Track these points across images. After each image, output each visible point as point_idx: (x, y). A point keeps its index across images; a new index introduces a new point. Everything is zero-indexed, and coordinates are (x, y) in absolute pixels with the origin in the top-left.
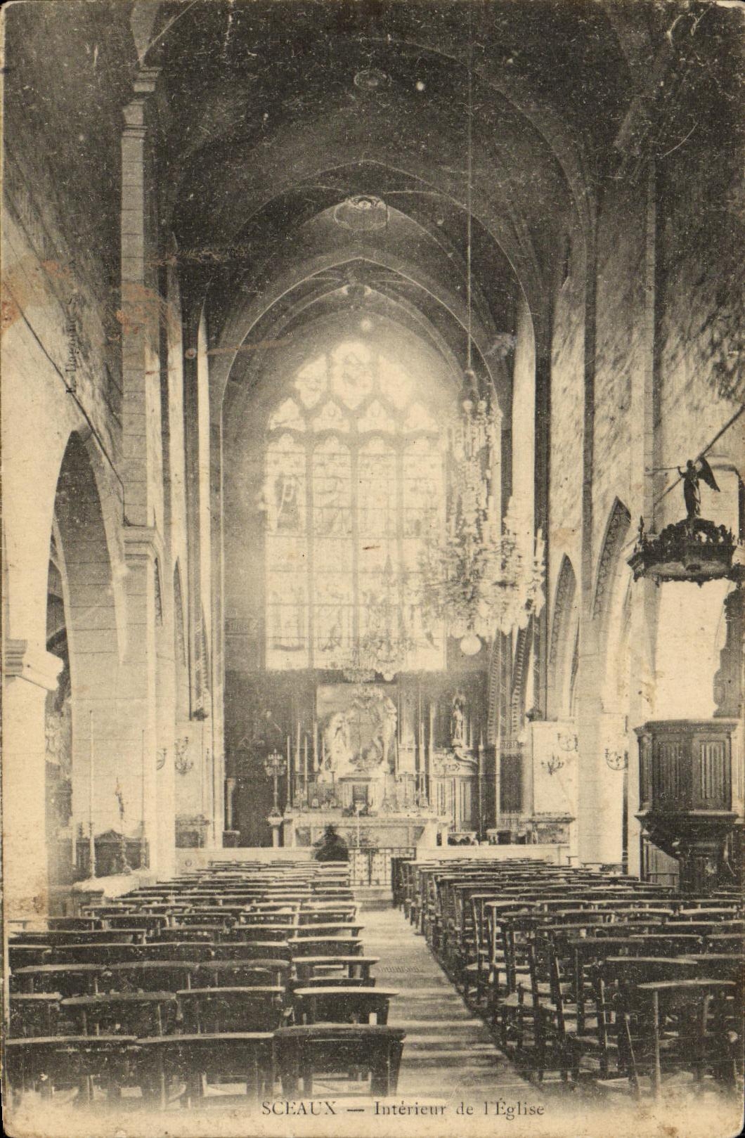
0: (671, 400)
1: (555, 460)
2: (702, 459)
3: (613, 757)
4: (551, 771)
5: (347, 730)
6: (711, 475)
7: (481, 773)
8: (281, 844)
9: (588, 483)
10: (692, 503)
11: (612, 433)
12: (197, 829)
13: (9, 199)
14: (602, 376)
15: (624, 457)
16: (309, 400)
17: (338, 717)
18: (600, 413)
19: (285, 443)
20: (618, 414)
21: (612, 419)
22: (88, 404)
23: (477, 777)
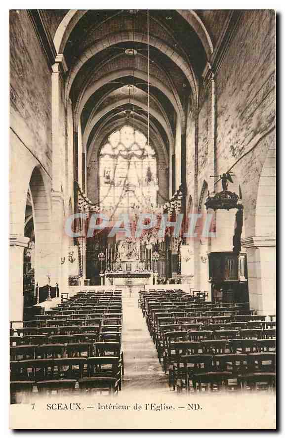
0: (219, 154)
1: (187, 166)
2: (228, 173)
3: (204, 259)
4: (187, 261)
5: (125, 246)
6: (231, 178)
7: (167, 258)
8: (104, 284)
9: (196, 175)
10: (225, 187)
11: (203, 161)
12: (77, 280)
13: (13, 103)
14: (200, 143)
15: (206, 169)
16: (114, 145)
17: (123, 242)
18: (200, 154)
19: (107, 157)
20: (205, 155)
21: (203, 157)
22: (40, 158)
23: (166, 260)
